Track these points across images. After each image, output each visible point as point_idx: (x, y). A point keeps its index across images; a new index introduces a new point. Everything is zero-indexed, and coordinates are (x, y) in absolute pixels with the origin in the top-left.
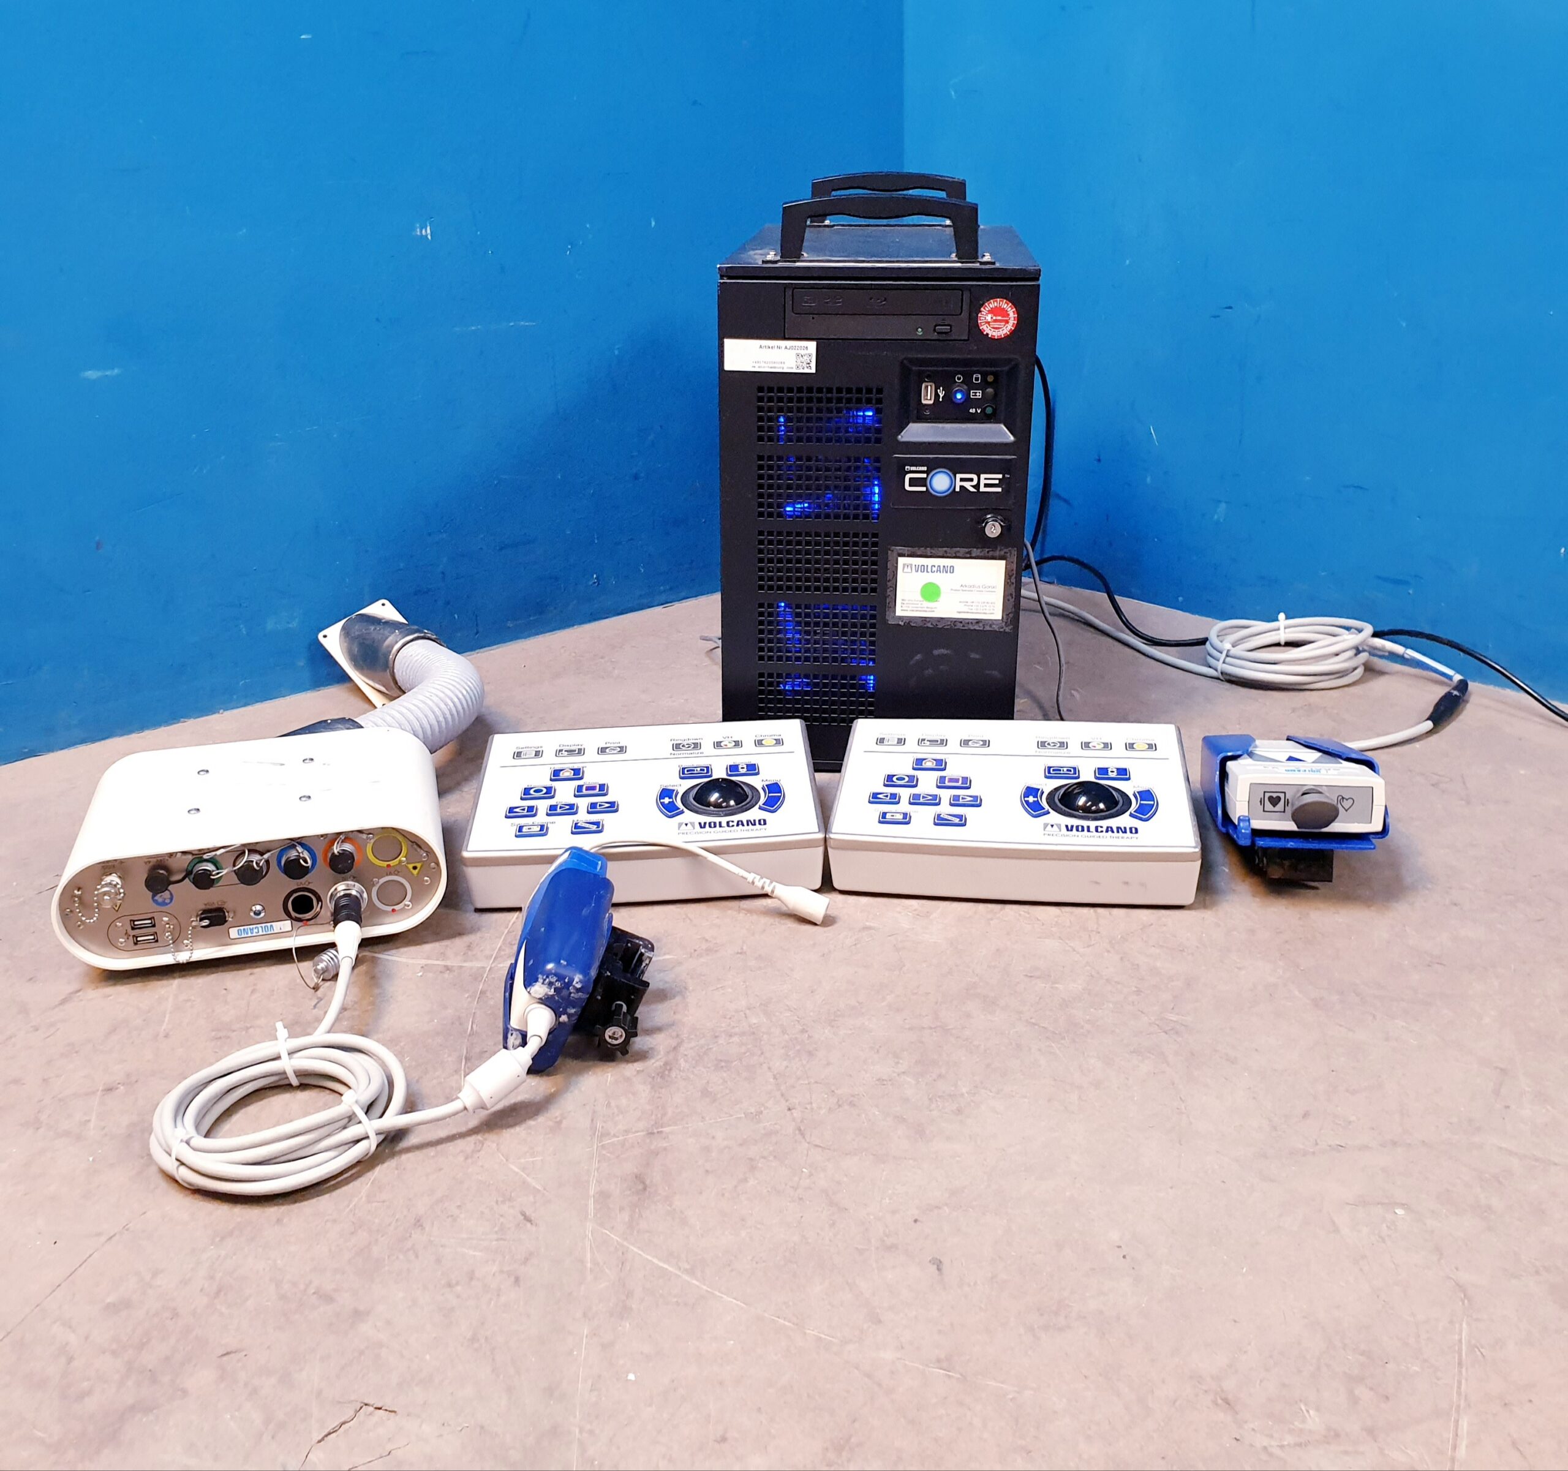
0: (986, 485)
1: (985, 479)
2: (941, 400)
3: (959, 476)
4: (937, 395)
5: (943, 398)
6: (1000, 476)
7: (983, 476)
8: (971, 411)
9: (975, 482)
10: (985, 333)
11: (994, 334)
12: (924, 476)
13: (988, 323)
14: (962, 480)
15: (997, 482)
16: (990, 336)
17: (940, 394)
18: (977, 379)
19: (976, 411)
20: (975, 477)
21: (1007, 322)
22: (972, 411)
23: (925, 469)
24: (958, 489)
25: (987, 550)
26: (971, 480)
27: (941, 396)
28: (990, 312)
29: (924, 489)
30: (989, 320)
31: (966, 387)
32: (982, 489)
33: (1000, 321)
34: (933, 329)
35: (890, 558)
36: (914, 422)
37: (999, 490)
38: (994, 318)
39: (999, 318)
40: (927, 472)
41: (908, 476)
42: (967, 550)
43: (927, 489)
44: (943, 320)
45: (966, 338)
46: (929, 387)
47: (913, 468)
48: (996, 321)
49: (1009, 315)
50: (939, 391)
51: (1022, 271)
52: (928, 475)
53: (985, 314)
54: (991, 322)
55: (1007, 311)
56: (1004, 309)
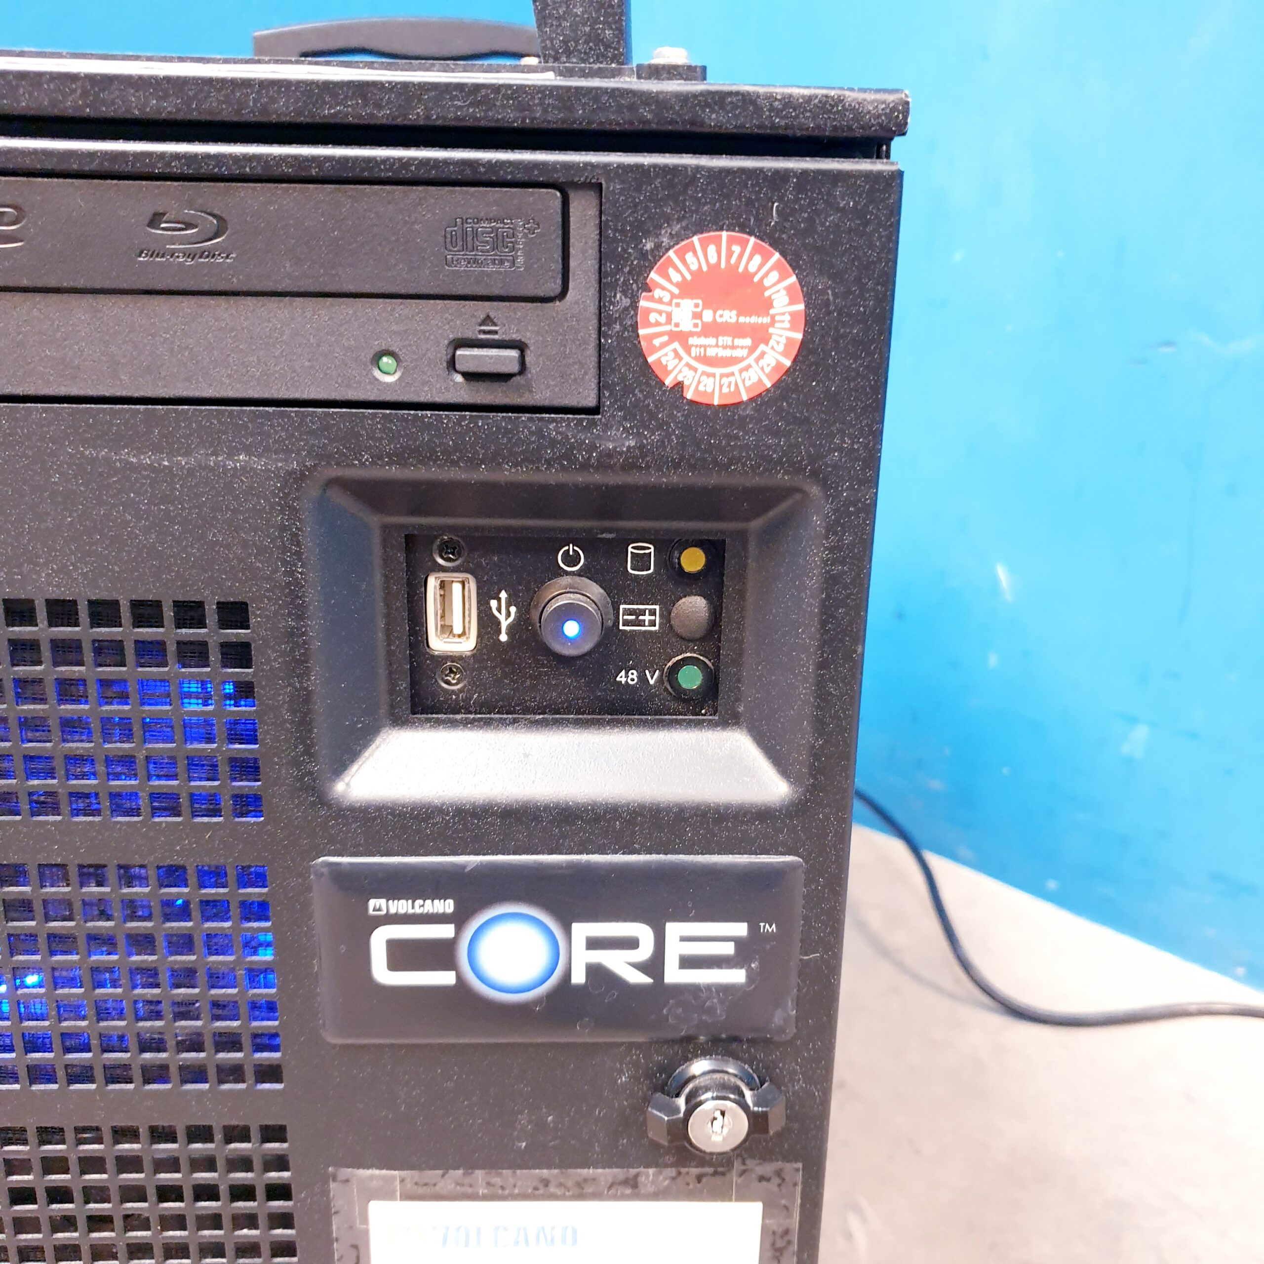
0: (687, 962)
1: (684, 939)
2: (503, 637)
3: (582, 930)
4: (487, 623)
5: (511, 629)
6: (740, 929)
7: (674, 930)
8: (621, 678)
9: (645, 951)
10: (669, 382)
11: (708, 385)
12: (446, 931)
13: (681, 337)
14: (594, 944)
15: (728, 949)
16: (689, 395)
17: (502, 617)
18: (641, 561)
19: (642, 679)
20: (643, 932)
21: (760, 336)
22: (628, 678)
23: (447, 906)
24: (579, 977)
25: (695, 1171)
26: (632, 943)
27: (504, 624)
28: (686, 289)
29: (446, 978)
30: (687, 325)
31: (595, 590)
32: (674, 975)
33: (737, 331)
34: (444, 355)
35: (338, 1203)
36: (399, 721)
37: (737, 976)
38: (708, 316)
39: (729, 316)
40: (459, 919)
41: (380, 939)
42: (618, 1173)
43: (459, 977)
44: (488, 320)
45: (590, 401)
46: (457, 588)
47: (401, 906)
48: (713, 330)
49: (768, 304)
50: (494, 604)
51: (827, 105)
52: (459, 930)
53: (667, 297)
54: (691, 334)
55: (760, 285)
56: (748, 277)
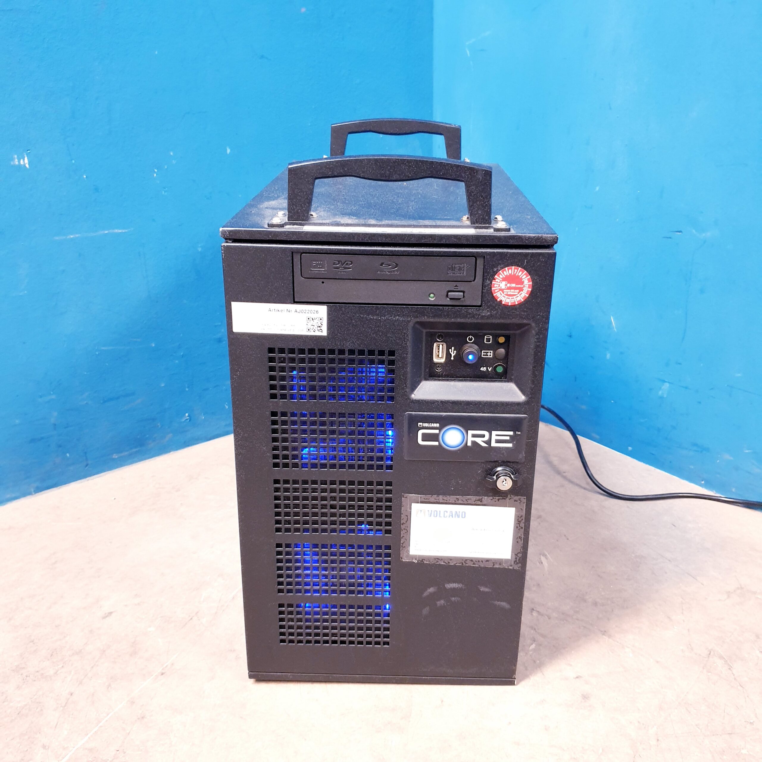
0: (498, 441)
1: (497, 435)
2: (452, 358)
3: (470, 432)
4: (448, 355)
5: (454, 357)
6: (511, 433)
7: (494, 433)
8: (482, 369)
9: (486, 438)
10: (498, 300)
11: (508, 301)
12: (437, 431)
13: (502, 290)
14: (474, 436)
15: (508, 438)
16: (503, 303)
17: (452, 353)
18: (488, 340)
19: (487, 369)
20: (486, 433)
21: (521, 290)
22: (483, 369)
23: (437, 425)
24: (469, 444)
25: (498, 498)
26: (483, 436)
27: (453, 355)
28: (504, 279)
29: (436, 443)
30: (503, 287)
31: (476, 347)
32: (493, 444)
33: (515, 288)
34: (446, 294)
35: (403, 503)
36: (426, 379)
37: (510, 445)
38: (508, 285)
39: (514, 285)
40: (440, 429)
41: (420, 432)
42: (478, 498)
43: (439, 443)
44: (456, 286)
45: (479, 304)
46: (441, 346)
47: (426, 425)
48: (510, 288)
49: (523, 282)
50: (450, 350)
51: (538, 238)
52: (440, 431)
53: (499, 281)
54: (505, 289)
55: (521, 279)
56: (518, 276)
